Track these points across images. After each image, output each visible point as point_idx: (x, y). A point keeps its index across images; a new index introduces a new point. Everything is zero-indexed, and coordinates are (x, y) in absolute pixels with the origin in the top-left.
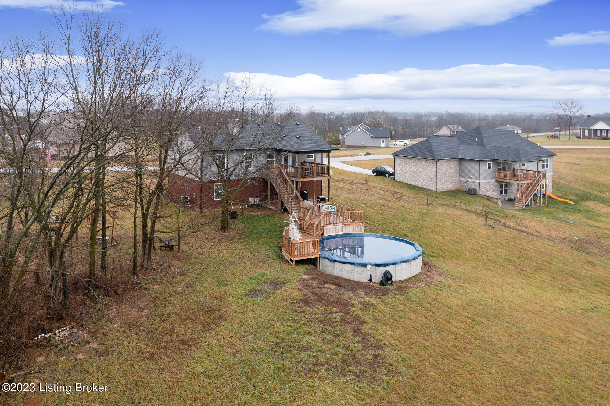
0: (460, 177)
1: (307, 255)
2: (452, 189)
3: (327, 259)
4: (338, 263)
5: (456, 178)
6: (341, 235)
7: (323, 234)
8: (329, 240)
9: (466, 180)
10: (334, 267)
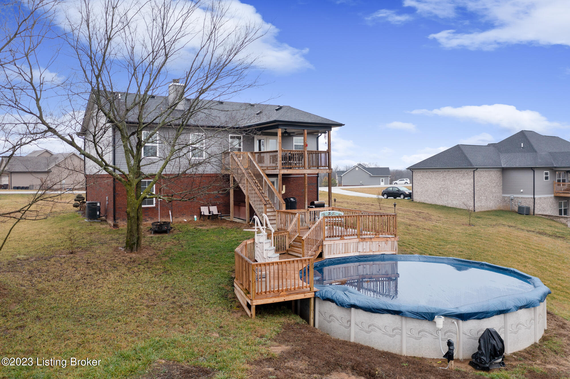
0: (503, 193)
1: (284, 293)
2: (494, 208)
3: (332, 301)
4: (361, 312)
5: (499, 194)
6: (355, 257)
7: (321, 255)
8: (332, 267)
9: (512, 196)
10: (349, 321)
